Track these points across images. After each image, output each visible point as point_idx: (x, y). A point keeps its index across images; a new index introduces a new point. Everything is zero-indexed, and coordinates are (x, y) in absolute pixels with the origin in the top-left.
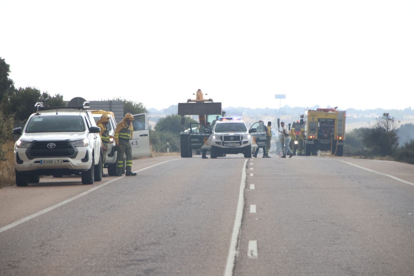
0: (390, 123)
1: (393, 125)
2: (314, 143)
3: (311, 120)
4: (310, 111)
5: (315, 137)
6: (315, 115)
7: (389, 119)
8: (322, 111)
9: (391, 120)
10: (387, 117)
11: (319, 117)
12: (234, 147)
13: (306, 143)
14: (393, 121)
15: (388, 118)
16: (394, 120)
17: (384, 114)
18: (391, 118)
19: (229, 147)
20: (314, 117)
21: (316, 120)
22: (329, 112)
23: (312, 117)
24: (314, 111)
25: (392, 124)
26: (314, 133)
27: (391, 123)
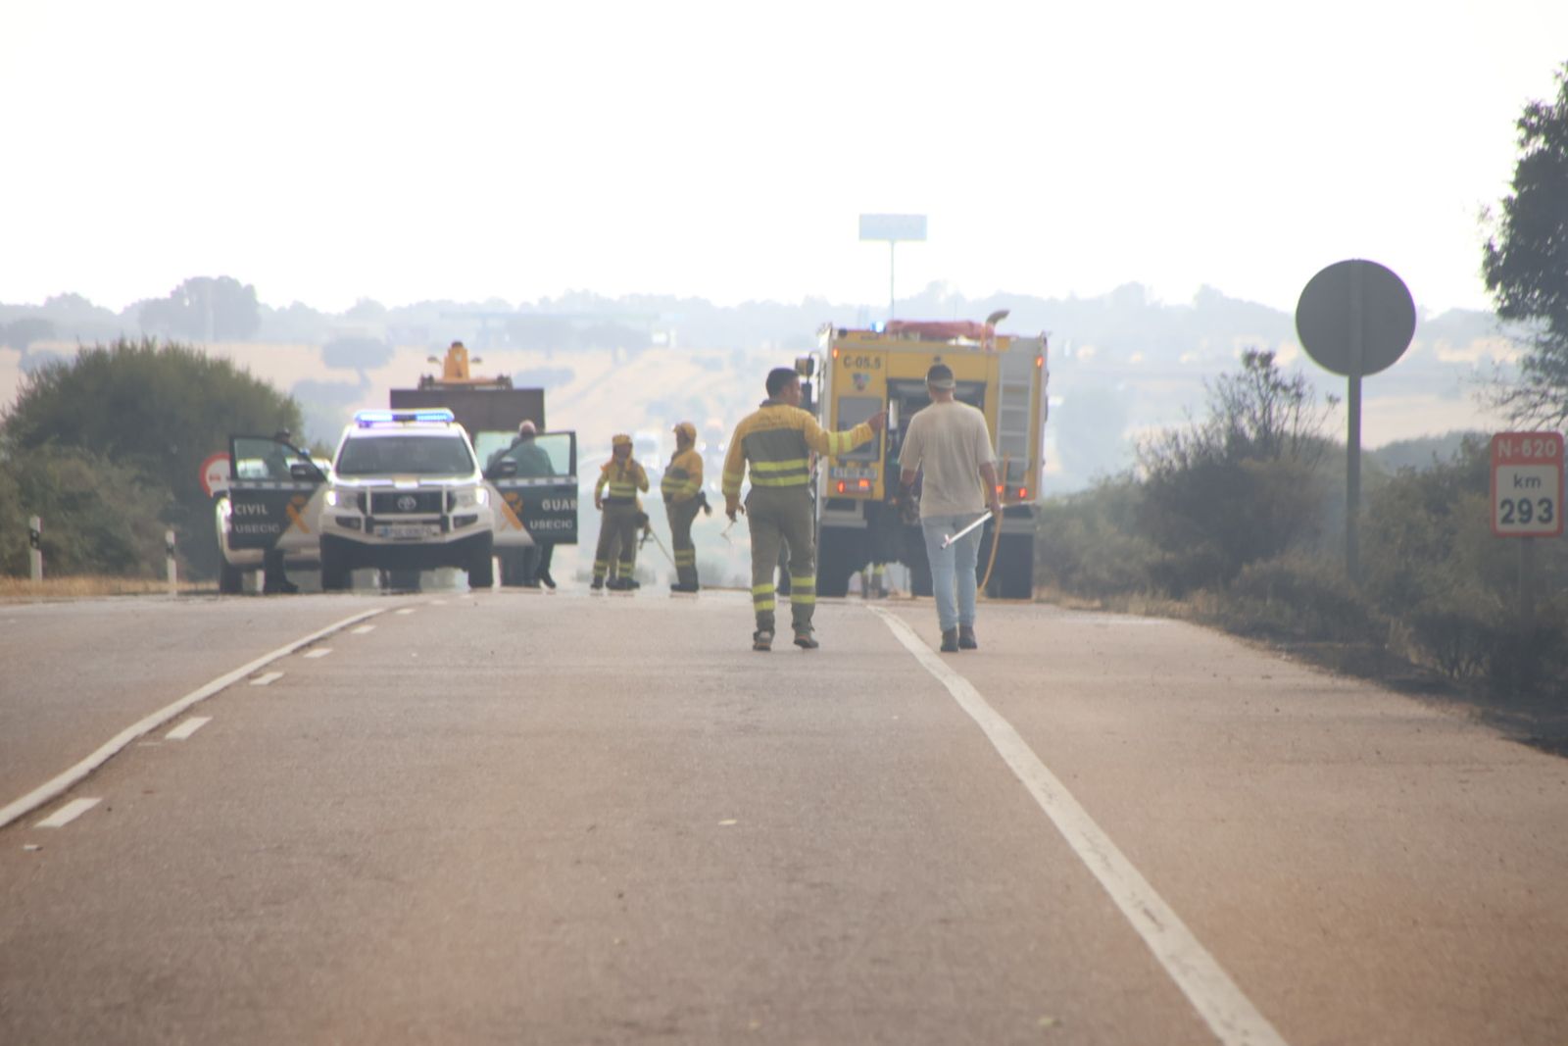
0: (1279, 409)
1: (1297, 419)
2: (864, 524)
3: (848, 387)
4: (843, 333)
5: (871, 489)
6: (872, 361)
7: (1275, 386)
8: (916, 337)
9: (1285, 389)
10: (1267, 376)
11: (896, 373)
12: (415, 538)
13: (822, 518)
14: (1299, 396)
15: (1272, 379)
16: (1305, 389)
17: (1249, 358)
18: (1288, 382)
19: (395, 539)
20: (862, 371)
21: (876, 387)
22: (953, 342)
23: (854, 369)
24: (869, 335)
25: (1293, 413)
26: (865, 465)
27: (1285, 411)
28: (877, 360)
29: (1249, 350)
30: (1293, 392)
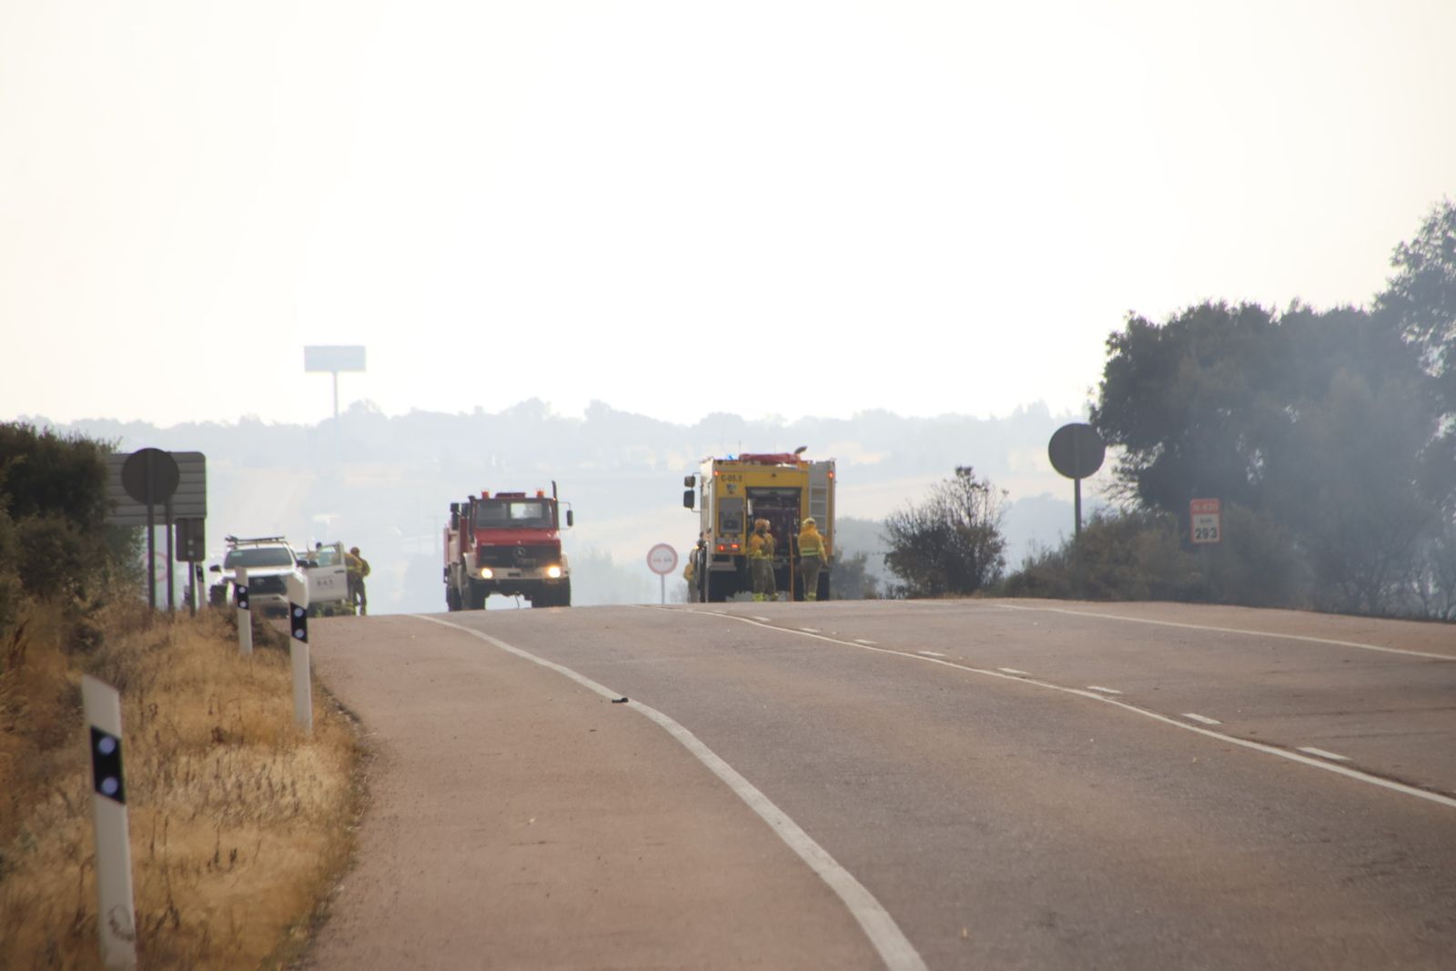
0: (976, 498)
1: (986, 503)
2: (735, 569)
3: (724, 492)
4: (720, 462)
5: (739, 549)
6: (737, 477)
7: (974, 485)
8: (758, 463)
9: (978, 487)
10: (968, 480)
11: (751, 484)
14: (986, 490)
15: (971, 482)
16: (990, 487)
17: (959, 470)
18: (980, 483)
20: (731, 483)
21: (740, 492)
22: (779, 465)
23: (727, 482)
24: (732, 462)
25: (983, 500)
26: (735, 535)
27: (979, 499)
28: (740, 477)
29: (959, 466)
30: (983, 488)
